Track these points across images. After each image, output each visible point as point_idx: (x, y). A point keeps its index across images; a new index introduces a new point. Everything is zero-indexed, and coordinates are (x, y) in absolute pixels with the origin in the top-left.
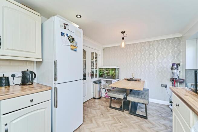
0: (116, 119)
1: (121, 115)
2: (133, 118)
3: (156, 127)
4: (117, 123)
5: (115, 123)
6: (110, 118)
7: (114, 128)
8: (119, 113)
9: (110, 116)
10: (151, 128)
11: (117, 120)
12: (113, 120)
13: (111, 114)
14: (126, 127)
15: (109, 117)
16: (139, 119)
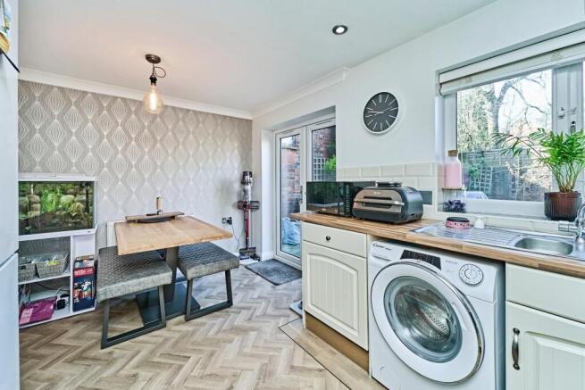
0: (163, 360)
1: (166, 340)
2: (204, 324)
3: (255, 310)
4: (181, 367)
5: (176, 373)
6: (144, 374)
7: (186, 384)
8: (155, 339)
9: (134, 371)
10: (252, 316)
11: (172, 362)
12: (158, 371)
13: (132, 363)
14: (212, 354)
15: (135, 376)
16: (218, 317)
